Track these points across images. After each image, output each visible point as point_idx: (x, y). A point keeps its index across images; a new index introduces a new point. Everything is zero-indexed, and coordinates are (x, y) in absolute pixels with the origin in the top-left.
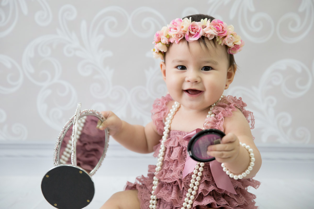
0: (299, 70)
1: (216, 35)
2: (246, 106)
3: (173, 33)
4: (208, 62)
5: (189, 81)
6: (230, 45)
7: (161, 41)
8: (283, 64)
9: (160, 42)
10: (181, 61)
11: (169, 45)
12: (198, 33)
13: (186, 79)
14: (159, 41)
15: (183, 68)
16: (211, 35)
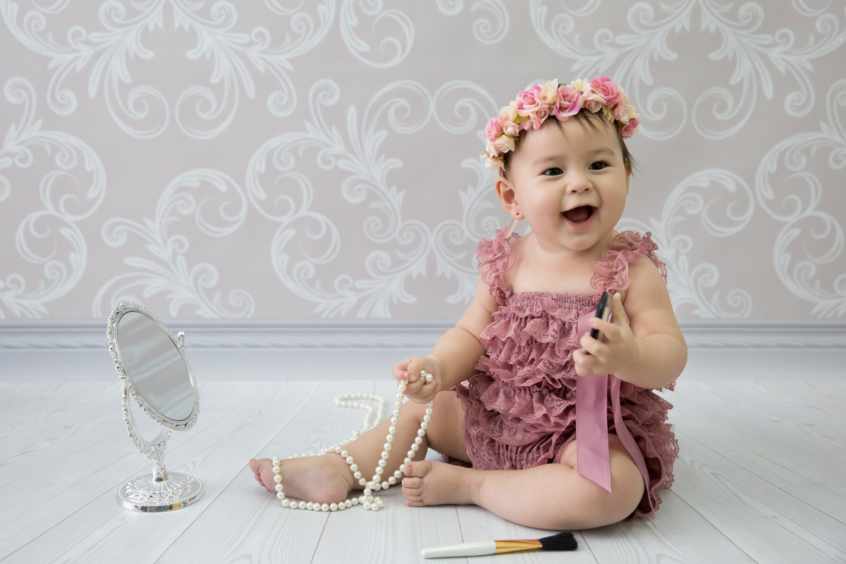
0: (732, 188)
1: (605, 102)
2: (657, 249)
3: (529, 111)
4: (599, 152)
5: (574, 191)
6: (625, 119)
7: (504, 131)
8: (703, 178)
9: (504, 133)
10: (551, 159)
11: (520, 137)
12: (575, 103)
13: (569, 189)
14: (501, 133)
15: (555, 172)
16: (597, 103)
